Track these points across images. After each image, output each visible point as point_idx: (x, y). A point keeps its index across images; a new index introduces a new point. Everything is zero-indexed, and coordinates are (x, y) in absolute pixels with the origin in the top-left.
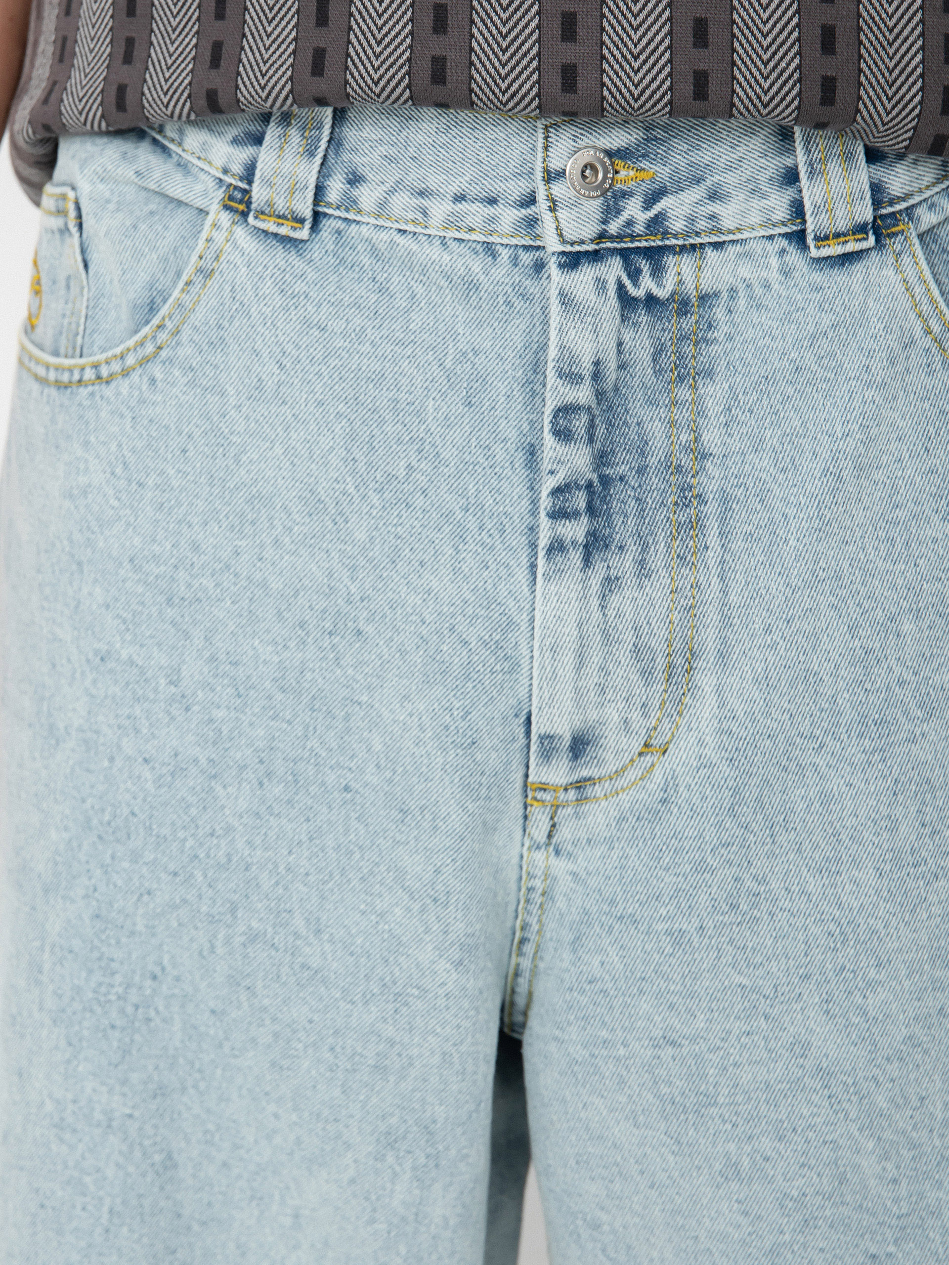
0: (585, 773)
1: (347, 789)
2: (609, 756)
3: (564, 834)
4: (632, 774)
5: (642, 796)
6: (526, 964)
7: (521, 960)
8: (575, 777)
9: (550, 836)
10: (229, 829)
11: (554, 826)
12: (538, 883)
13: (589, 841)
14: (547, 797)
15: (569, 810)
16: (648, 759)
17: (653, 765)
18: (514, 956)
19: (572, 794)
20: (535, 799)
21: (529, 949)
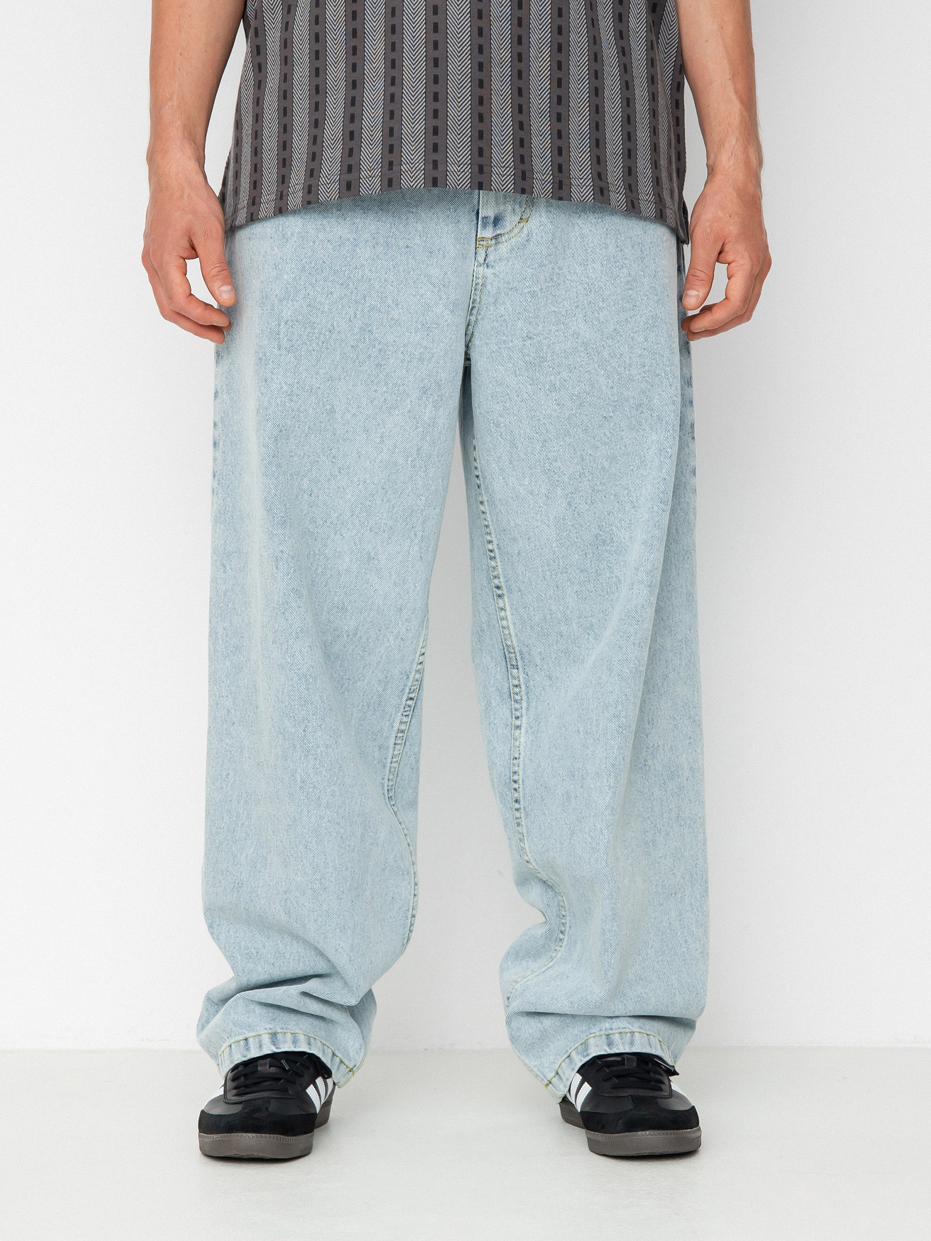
0: (498, 232)
1: (407, 247)
2: (508, 224)
3: (491, 258)
4: (516, 231)
5: (520, 239)
6: (473, 318)
7: (471, 317)
8: (495, 234)
9: (485, 260)
10: (362, 266)
11: (486, 255)
12: (480, 281)
13: (500, 260)
14: (484, 243)
15: (493, 248)
16: (522, 225)
17: (523, 227)
18: (468, 316)
19: (493, 241)
20: (480, 244)
21: (475, 312)
